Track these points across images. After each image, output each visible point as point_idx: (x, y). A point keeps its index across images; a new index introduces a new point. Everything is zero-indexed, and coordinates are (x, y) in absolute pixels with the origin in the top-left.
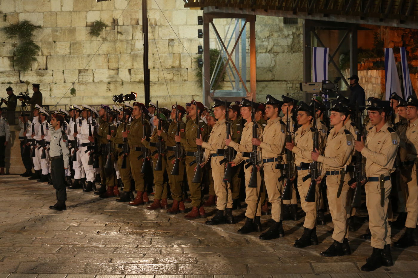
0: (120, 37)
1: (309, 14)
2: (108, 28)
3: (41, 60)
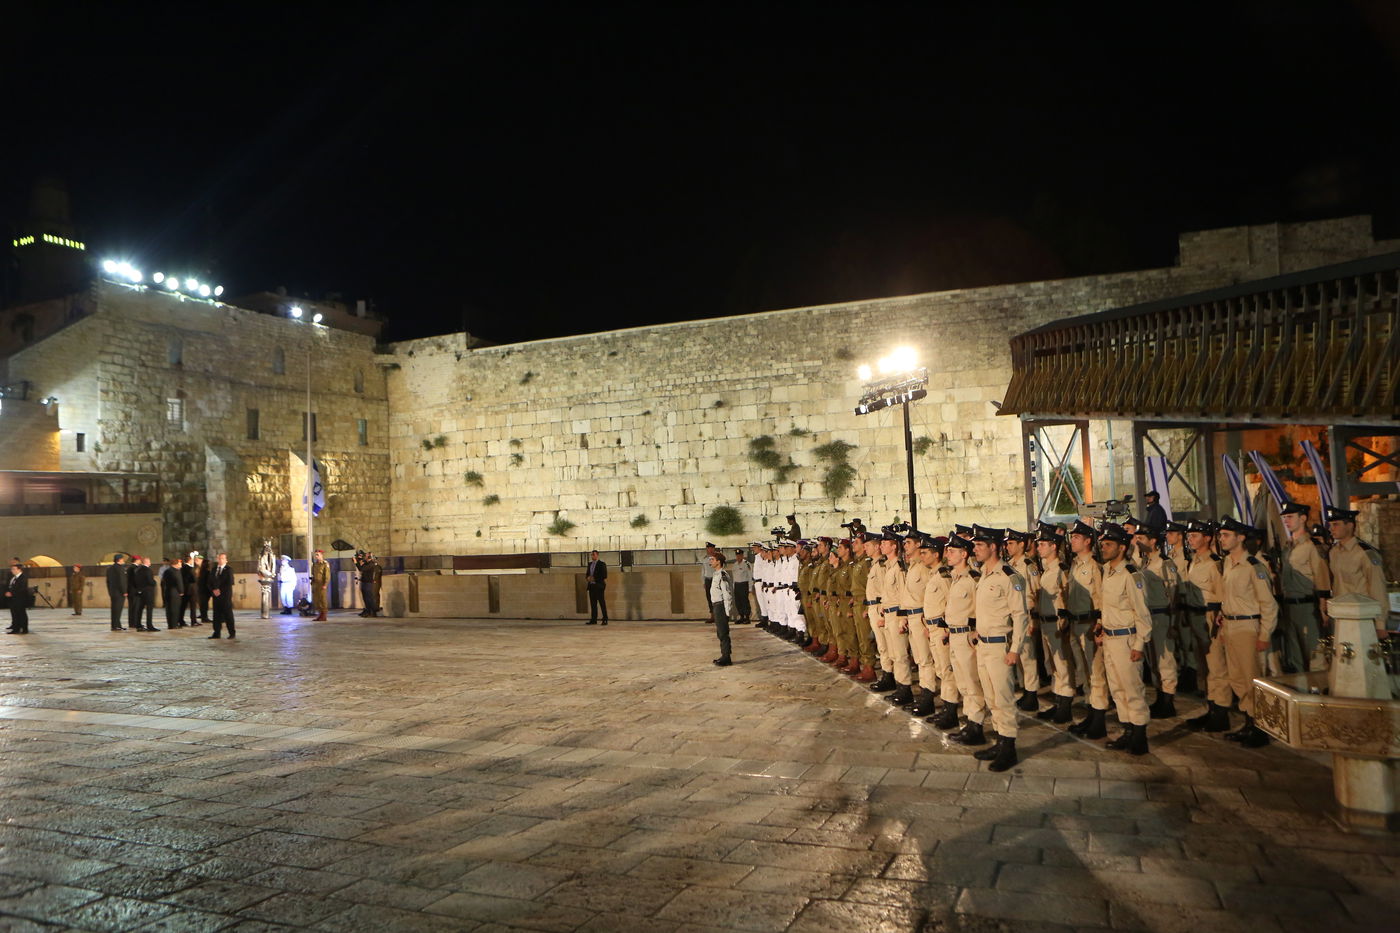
0: (949, 454)
1: (1137, 414)
2: (935, 445)
3: (857, 485)
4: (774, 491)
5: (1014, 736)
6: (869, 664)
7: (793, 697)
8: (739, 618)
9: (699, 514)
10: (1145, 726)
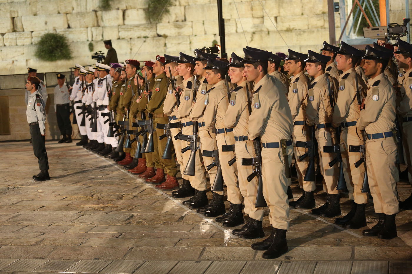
3: (177, 11)
4: (99, 18)
5: (285, 228)
6: (171, 174)
7: (102, 205)
8: (62, 137)
9: (28, 41)
10: (394, 215)
